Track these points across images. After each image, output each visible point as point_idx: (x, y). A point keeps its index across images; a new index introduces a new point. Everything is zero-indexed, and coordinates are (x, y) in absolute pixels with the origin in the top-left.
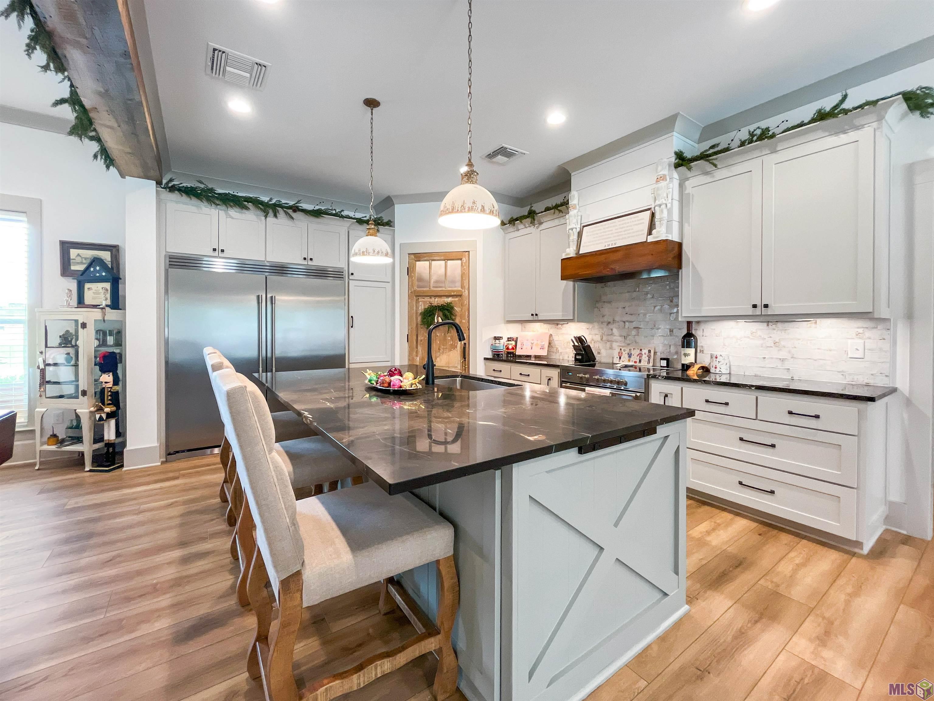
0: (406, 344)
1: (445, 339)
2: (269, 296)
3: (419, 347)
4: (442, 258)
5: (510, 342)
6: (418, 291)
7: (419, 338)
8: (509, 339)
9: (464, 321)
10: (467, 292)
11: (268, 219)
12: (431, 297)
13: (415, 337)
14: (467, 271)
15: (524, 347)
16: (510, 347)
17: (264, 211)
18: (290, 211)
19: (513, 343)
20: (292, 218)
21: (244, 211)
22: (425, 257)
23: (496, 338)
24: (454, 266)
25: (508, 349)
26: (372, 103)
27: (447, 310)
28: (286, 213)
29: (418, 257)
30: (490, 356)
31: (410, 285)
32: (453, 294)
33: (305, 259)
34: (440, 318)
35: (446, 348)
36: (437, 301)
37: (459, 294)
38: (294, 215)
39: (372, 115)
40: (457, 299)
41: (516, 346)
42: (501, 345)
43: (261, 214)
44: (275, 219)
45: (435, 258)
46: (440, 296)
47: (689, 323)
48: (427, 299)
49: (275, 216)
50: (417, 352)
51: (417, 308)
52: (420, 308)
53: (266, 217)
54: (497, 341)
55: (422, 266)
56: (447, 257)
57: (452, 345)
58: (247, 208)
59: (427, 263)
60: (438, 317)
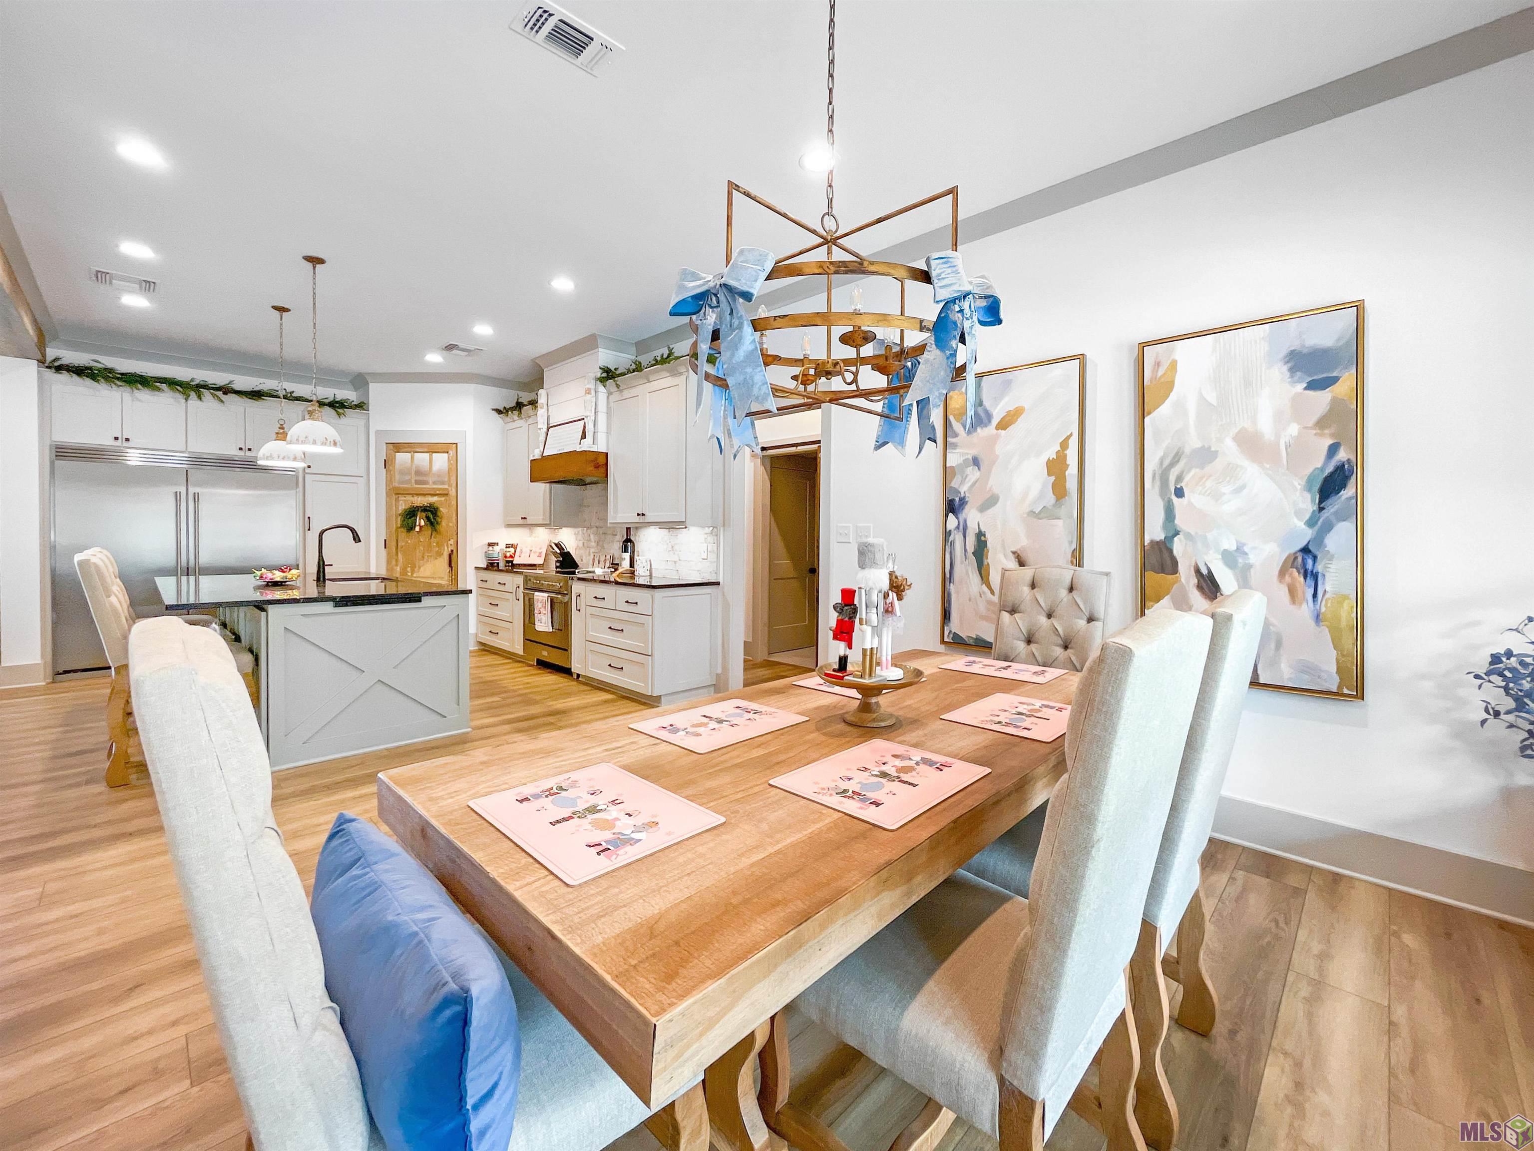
0: (384, 552)
1: (430, 545)
2: (192, 490)
3: (400, 555)
4: (426, 450)
5: (508, 549)
6: (399, 488)
7: (399, 544)
8: (508, 546)
9: (451, 524)
10: (454, 490)
11: (190, 402)
12: (413, 495)
13: (394, 543)
14: (455, 466)
15: (522, 555)
16: (508, 555)
17: (184, 393)
18: (220, 394)
19: (512, 550)
20: (222, 401)
21: (157, 393)
22: (405, 448)
23: (490, 545)
24: (440, 461)
25: (506, 557)
26: (282, 310)
27: (432, 512)
28: (214, 396)
29: (398, 447)
30: (484, 565)
31: (389, 481)
32: (438, 492)
33: (241, 449)
34: (422, 521)
35: (431, 556)
36: (420, 501)
37: (446, 493)
38: (223, 397)
39: (281, 319)
40: (443, 499)
41: (515, 554)
42: (497, 552)
43: (181, 398)
44: (199, 402)
45: (418, 450)
46: (424, 495)
47: (628, 529)
48: (409, 498)
49: (200, 398)
50: (397, 560)
51: (397, 508)
52: (400, 508)
53: (186, 400)
54: (491, 548)
55: (402, 458)
56: (433, 449)
57: (437, 552)
58: (158, 389)
59: (409, 455)
60: (420, 520)
